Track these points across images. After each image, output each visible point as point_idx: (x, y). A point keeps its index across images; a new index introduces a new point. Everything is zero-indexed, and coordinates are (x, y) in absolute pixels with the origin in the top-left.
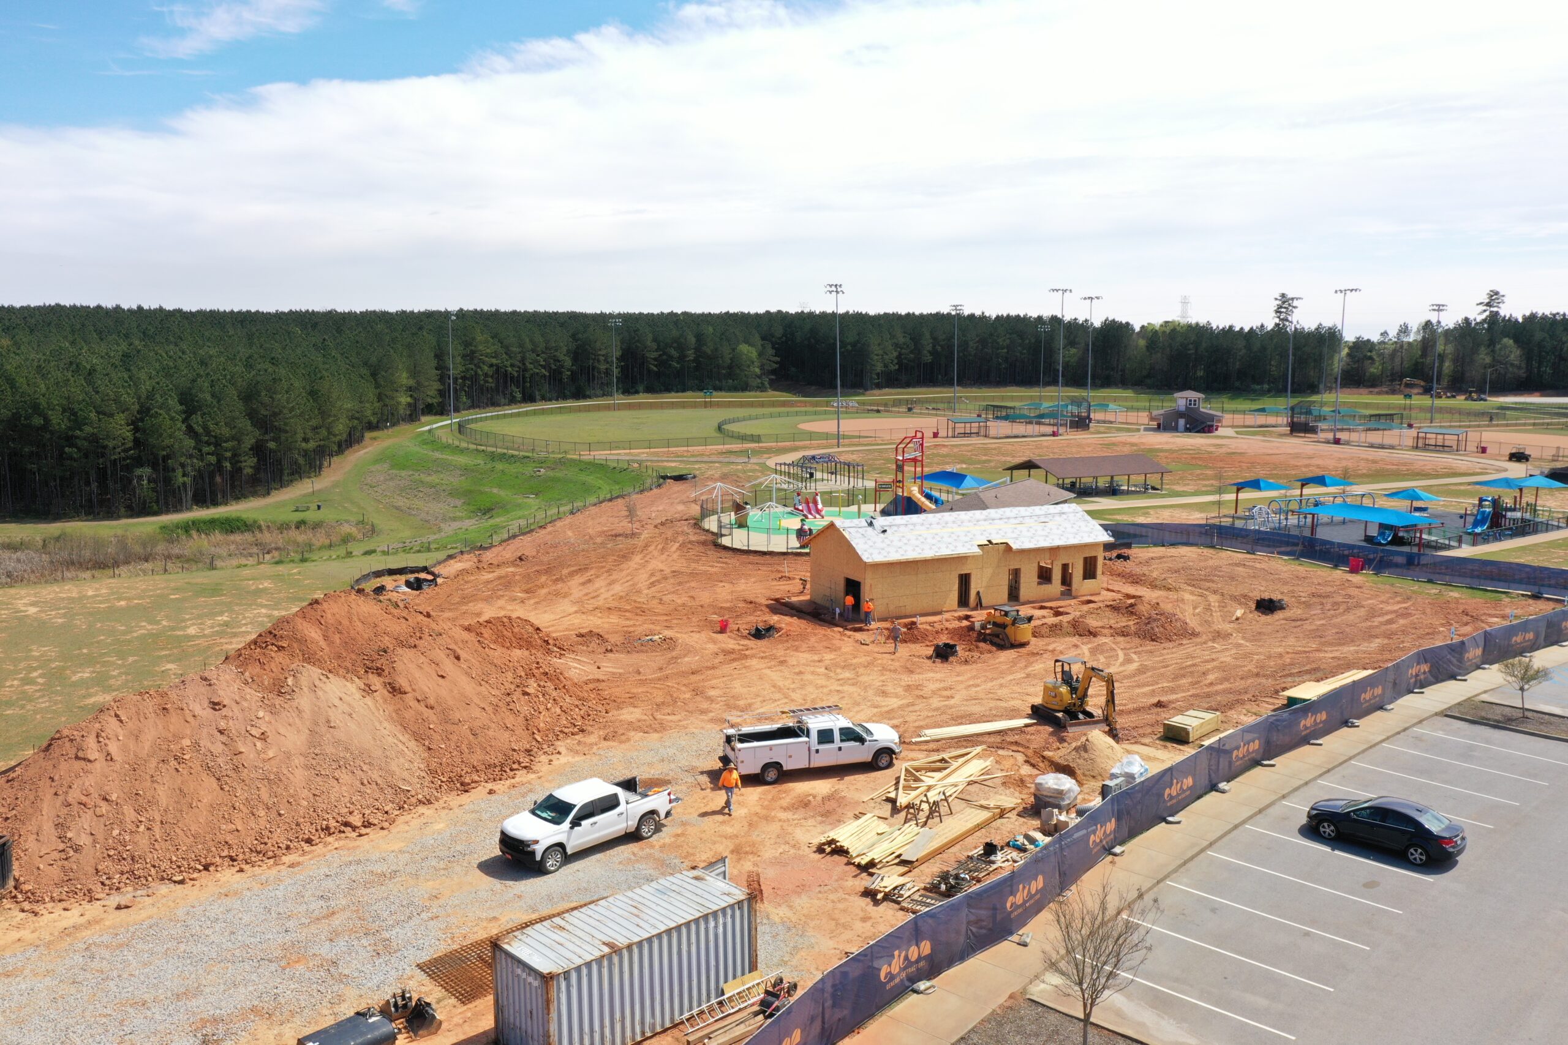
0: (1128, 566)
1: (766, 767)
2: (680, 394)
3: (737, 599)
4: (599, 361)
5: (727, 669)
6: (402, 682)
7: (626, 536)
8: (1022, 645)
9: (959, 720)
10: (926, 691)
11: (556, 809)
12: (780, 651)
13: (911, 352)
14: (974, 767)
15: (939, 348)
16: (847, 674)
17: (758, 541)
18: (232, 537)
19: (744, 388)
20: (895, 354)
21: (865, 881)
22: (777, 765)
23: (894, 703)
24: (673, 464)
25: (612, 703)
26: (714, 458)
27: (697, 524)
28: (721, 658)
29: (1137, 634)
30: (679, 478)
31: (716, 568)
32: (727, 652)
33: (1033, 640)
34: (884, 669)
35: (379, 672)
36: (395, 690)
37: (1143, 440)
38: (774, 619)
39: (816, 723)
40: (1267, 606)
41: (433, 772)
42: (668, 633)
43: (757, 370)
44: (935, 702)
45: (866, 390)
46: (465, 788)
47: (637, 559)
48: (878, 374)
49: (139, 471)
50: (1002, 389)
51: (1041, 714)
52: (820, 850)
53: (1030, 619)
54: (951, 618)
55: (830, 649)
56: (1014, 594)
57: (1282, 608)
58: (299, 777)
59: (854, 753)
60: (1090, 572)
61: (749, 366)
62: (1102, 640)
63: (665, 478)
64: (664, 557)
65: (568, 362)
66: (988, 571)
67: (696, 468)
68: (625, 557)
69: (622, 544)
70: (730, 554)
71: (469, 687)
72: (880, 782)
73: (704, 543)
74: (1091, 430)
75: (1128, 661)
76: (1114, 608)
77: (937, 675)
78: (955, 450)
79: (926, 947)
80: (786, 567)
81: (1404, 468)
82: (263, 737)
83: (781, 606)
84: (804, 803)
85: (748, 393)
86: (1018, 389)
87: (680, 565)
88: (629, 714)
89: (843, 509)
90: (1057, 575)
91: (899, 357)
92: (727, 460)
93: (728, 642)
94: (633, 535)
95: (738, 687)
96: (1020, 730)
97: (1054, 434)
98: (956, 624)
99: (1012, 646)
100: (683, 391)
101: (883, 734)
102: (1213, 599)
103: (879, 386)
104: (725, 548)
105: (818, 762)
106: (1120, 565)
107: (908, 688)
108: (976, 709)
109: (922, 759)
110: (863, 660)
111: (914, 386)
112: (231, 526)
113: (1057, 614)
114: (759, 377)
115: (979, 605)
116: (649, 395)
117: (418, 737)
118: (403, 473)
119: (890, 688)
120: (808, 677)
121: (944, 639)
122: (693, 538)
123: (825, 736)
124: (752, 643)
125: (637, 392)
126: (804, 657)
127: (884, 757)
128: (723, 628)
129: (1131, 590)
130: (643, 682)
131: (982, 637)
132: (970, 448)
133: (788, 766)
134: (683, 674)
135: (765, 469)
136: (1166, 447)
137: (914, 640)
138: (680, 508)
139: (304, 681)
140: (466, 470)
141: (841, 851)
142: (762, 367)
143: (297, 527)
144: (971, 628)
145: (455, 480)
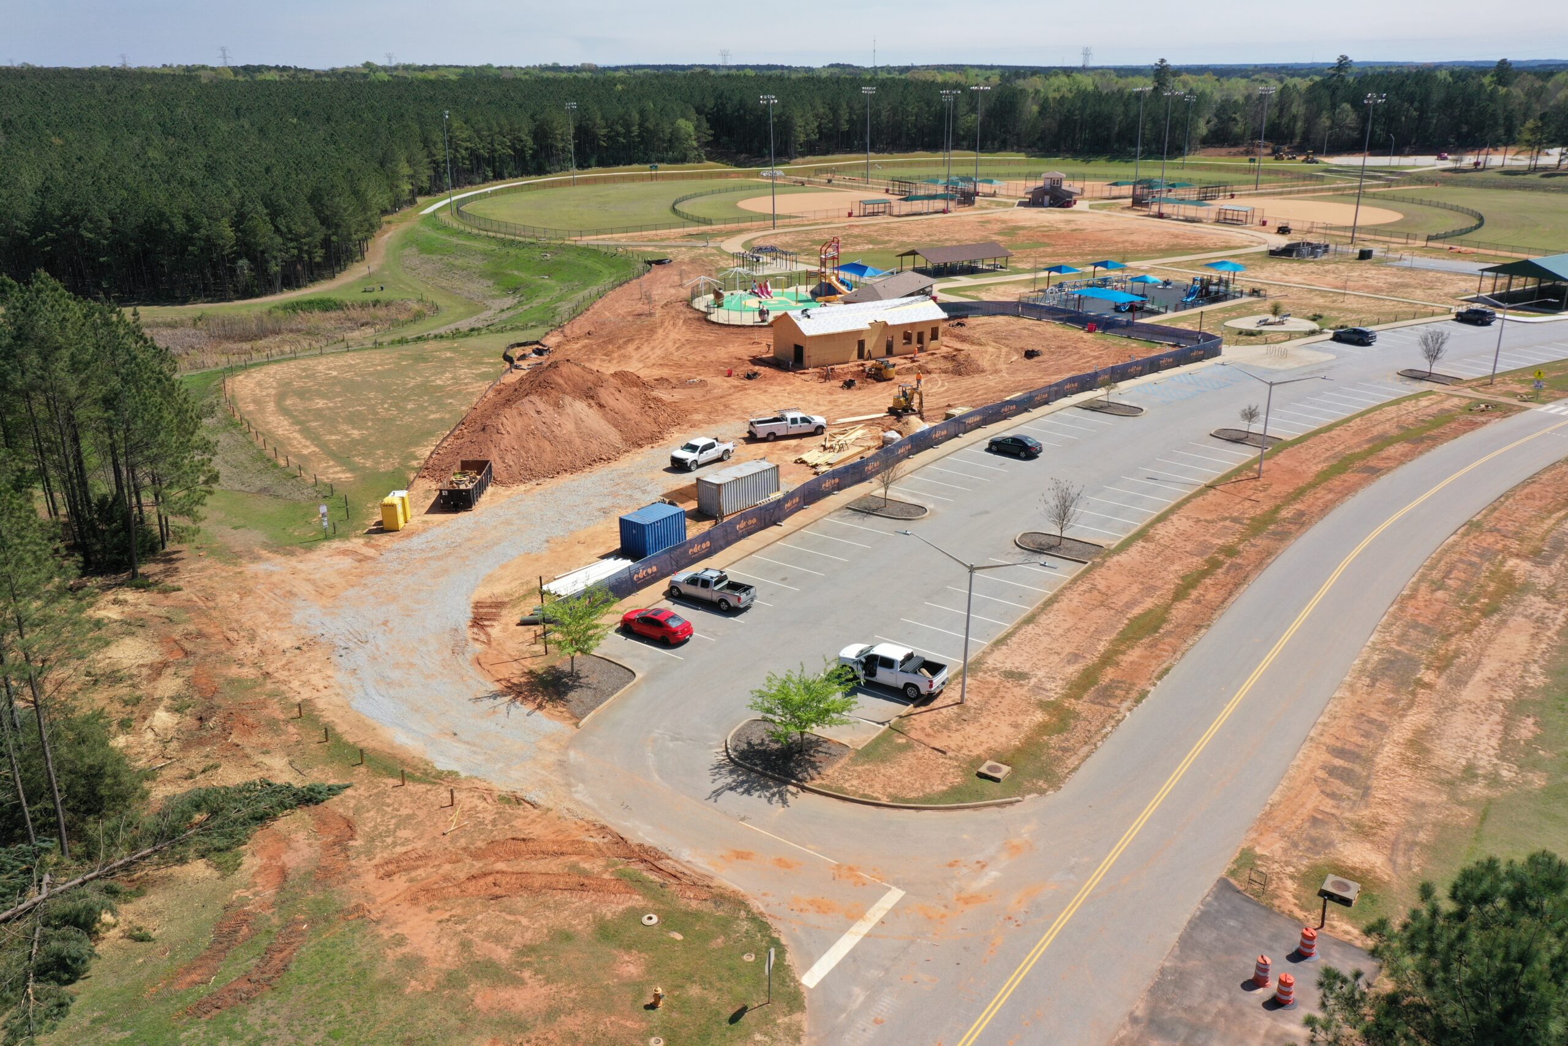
0: (964, 331)
1: (769, 434)
2: (627, 167)
3: (731, 357)
4: (556, 139)
5: (738, 395)
6: (603, 402)
7: (646, 315)
8: (890, 379)
9: (853, 415)
10: (839, 403)
11: (693, 448)
12: (763, 385)
13: (830, 122)
14: (859, 433)
15: (855, 117)
16: (799, 396)
17: (735, 319)
18: (328, 314)
19: (683, 159)
20: (816, 124)
21: (814, 470)
22: (774, 434)
23: (823, 408)
24: (650, 249)
25: (687, 412)
26: (680, 243)
27: (689, 304)
28: (733, 390)
29: (952, 372)
30: (659, 262)
31: (712, 338)
32: (736, 387)
33: (896, 377)
34: (818, 393)
35: (592, 398)
36: (601, 406)
37: (1013, 217)
38: (756, 368)
39: (790, 416)
40: (1030, 354)
41: (625, 440)
42: (702, 378)
43: (695, 144)
44: (843, 408)
45: (791, 158)
46: (641, 446)
47: (660, 331)
48: (801, 145)
49: (241, 262)
50: (910, 154)
51: (892, 411)
52: (796, 462)
53: (894, 365)
54: (853, 365)
55: (790, 384)
56: (890, 352)
57: (1038, 355)
58: (577, 441)
59: (806, 428)
60: (934, 337)
61: (687, 140)
62: (933, 375)
63: (650, 263)
64: (676, 330)
65: (530, 142)
66: (874, 339)
67: (670, 253)
68: (652, 331)
69: (647, 321)
70: (716, 327)
71: (628, 404)
72: (819, 440)
73: (698, 319)
74: (976, 205)
75: (943, 386)
76: (945, 357)
77: (845, 396)
78: (865, 230)
79: (837, 480)
80: (756, 335)
81: (1193, 242)
82: (559, 425)
83: (756, 361)
84: (787, 448)
85: (687, 165)
86: (925, 153)
87: (689, 335)
88: (697, 417)
89: (786, 290)
90: (915, 338)
91: (819, 127)
92: (690, 244)
93: (733, 381)
94: (651, 315)
95: (746, 404)
96: (882, 418)
97: (944, 212)
98: (856, 369)
99: (885, 380)
100: (630, 164)
101: (819, 420)
102: (1004, 350)
103: (803, 155)
104: (713, 323)
105: (791, 432)
106: (958, 330)
107: (830, 402)
108: (862, 410)
109: (836, 431)
110: (807, 389)
111: (833, 154)
112: (325, 305)
113: (914, 361)
114: (696, 149)
115: (870, 358)
116: (601, 169)
117: (616, 426)
118: (434, 257)
119: (821, 402)
120: (779, 398)
121: (849, 377)
122: (690, 316)
123: (794, 421)
124: (747, 382)
125: (589, 166)
126: (776, 388)
127: (819, 430)
128: (730, 375)
129: (959, 346)
130: (697, 403)
131: (869, 376)
132: (876, 228)
133: (778, 434)
134: (716, 398)
135: (721, 252)
136: (1028, 224)
137: (834, 378)
138: (673, 291)
139: (566, 402)
140: (485, 254)
141: (804, 462)
142: (698, 139)
143: (374, 306)
144: (863, 371)
145: (478, 263)
